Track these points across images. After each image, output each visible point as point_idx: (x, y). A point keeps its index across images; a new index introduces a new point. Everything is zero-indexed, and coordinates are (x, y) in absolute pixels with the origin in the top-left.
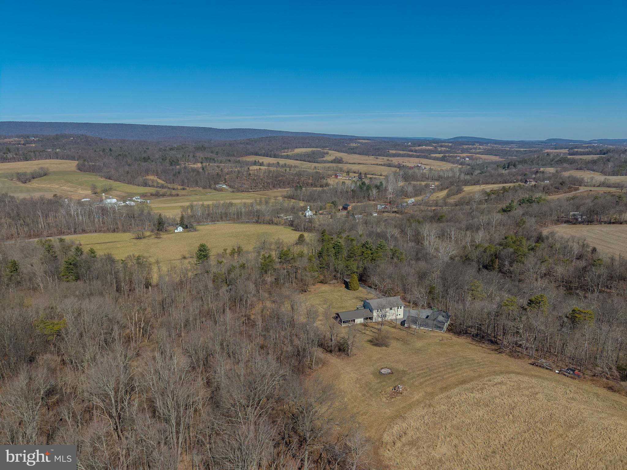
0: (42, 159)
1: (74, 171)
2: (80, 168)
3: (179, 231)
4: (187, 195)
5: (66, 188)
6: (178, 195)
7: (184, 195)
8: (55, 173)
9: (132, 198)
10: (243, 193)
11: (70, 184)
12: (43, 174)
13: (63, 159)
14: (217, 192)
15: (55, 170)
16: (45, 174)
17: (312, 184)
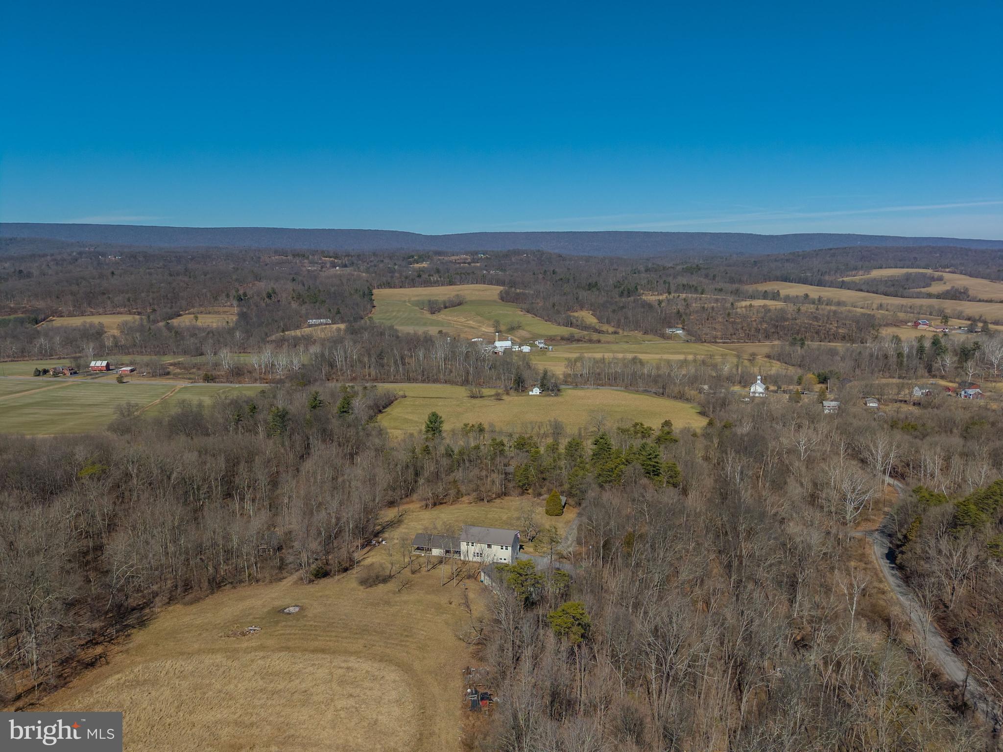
0: (468, 283)
1: (495, 301)
2: (504, 298)
3: (534, 393)
4: (613, 343)
5: (471, 322)
6: (599, 341)
7: (608, 343)
8: (472, 302)
9: (534, 341)
10: (705, 344)
11: (479, 318)
12: (456, 304)
13: (492, 284)
14: (662, 341)
15: (474, 298)
16: (460, 304)
17: (844, 337)
